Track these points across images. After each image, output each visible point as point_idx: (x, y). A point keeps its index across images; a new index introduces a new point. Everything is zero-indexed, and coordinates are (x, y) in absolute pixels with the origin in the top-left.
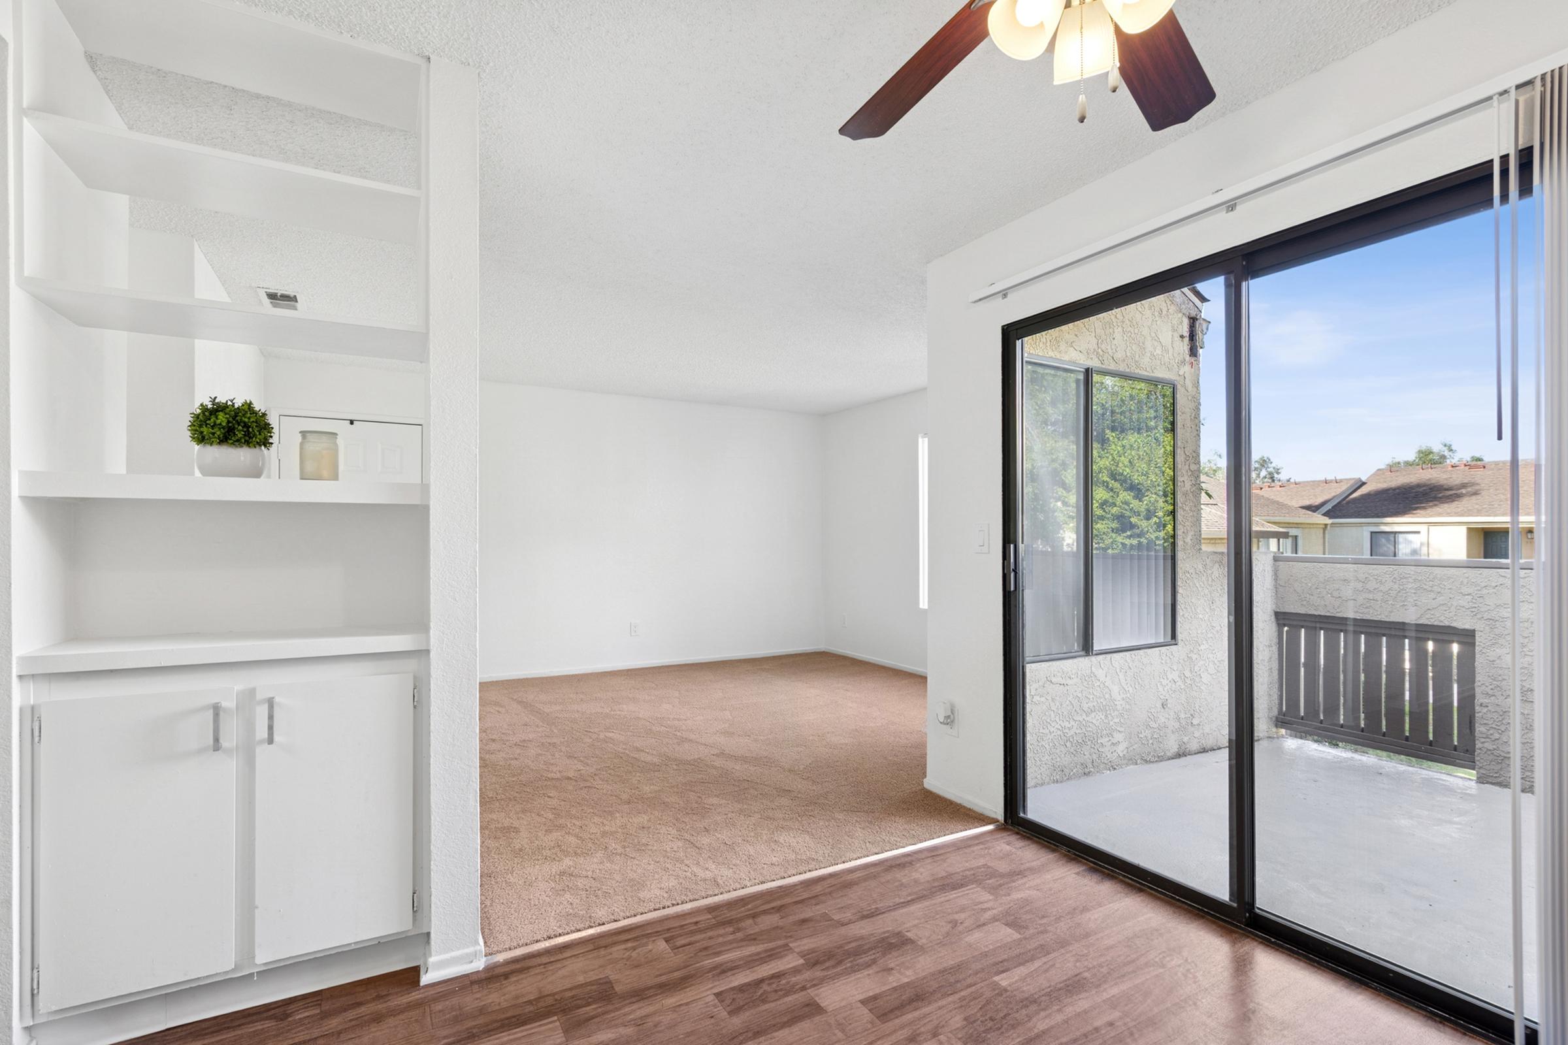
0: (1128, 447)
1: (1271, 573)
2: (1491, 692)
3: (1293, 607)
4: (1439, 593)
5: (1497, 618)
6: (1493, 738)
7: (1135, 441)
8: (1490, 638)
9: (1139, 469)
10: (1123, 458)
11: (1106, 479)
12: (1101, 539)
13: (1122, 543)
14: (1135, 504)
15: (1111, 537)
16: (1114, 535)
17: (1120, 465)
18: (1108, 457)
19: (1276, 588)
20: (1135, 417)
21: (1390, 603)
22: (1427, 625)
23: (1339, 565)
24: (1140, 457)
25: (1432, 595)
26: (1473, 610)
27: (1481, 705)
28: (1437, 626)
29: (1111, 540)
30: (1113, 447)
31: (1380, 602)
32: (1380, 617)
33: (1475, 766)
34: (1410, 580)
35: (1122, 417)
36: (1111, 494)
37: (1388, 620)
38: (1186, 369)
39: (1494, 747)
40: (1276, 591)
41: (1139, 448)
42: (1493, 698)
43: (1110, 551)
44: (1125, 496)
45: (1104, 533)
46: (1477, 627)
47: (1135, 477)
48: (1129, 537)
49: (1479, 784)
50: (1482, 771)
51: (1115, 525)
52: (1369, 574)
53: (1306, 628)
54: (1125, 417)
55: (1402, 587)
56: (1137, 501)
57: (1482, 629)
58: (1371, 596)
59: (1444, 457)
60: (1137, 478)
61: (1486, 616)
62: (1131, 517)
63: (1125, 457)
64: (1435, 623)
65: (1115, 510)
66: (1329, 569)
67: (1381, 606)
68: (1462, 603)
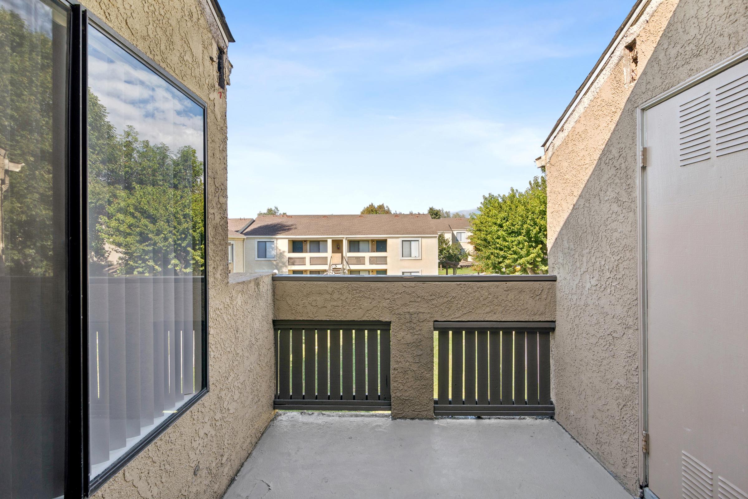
0: (147, 193)
1: (271, 291)
2: (399, 360)
3: (285, 316)
4: (373, 299)
5: (402, 313)
6: (400, 389)
7: (151, 190)
8: (398, 326)
9: (154, 206)
10: (143, 199)
11: (132, 211)
12: (129, 247)
13: (142, 249)
14: (151, 226)
15: (136, 246)
16: (138, 245)
17: (142, 203)
18: (134, 198)
19: (274, 302)
20: (151, 178)
21: (346, 307)
22: (367, 321)
23: (316, 283)
24: (154, 200)
25: (370, 301)
26: (390, 309)
27: (394, 369)
28: (372, 321)
29: (136, 248)
30: (138, 192)
31: (341, 307)
32: (341, 318)
33: (391, 408)
34: (358, 291)
35: (144, 177)
36: (136, 220)
37: (345, 320)
38: (215, 95)
39: (401, 394)
40: (274, 304)
41: (153, 194)
42: (400, 363)
43: (135, 254)
44: (144, 221)
45: (131, 244)
46: (392, 320)
47: (151, 211)
48: (147, 246)
49: (394, 420)
50: (395, 411)
51: (138, 238)
52: (334, 288)
53: (293, 330)
54: (145, 177)
55: (353, 296)
56: (152, 225)
57: (394, 321)
58: (335, 303)
59: (275, 212)
60: (152, 211)
61: (397, 312)
62: (148, 234)
63: (145, 199)
64: (371, 319)
65: (138, 230)
66: (310, 286)
67: (342, 311)
68: (385, 304)
